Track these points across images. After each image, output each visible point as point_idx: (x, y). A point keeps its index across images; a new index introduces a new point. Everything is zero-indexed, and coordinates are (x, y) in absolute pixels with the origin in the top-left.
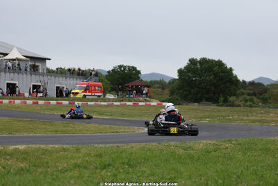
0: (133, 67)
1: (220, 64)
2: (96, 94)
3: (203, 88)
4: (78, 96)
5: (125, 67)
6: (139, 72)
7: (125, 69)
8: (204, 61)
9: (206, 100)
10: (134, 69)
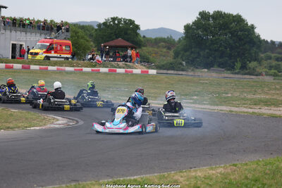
0: (130, 20)
1: (238, 20)
2: (63, 56)
3: (216, 51)
4: (38, 57)
5: (120, 20)
6: (137, 27)
7: (119, 22)
8: (219, 15)
9: (219, 66)
10: (132, 22)
